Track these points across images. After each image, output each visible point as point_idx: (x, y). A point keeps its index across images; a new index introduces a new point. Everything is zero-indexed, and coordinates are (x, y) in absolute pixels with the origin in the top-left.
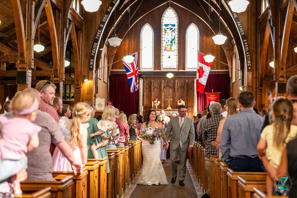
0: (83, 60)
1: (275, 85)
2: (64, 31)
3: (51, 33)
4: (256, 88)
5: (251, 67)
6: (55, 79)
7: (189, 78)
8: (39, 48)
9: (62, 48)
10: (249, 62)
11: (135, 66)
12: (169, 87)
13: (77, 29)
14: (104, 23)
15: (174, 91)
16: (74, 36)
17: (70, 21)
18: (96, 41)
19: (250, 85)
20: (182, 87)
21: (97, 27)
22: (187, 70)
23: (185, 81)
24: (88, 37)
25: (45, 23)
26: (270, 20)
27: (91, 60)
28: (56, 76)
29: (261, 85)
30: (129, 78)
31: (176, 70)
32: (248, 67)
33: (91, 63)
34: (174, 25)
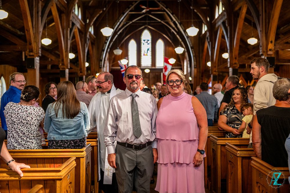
0: (96, 62)
1: (210, 76)
2: (85, 45)
3: (78, 47)
4: (199, 78)
5: (196, 65)
6: (81, 74)
7: (158, 72)
8: (72, 56)
9: (84, 55)
10: (195, 63)
11: (126, 66)
12: (147, 78)
13: (92, 44)
14: (108, 40)
15: (149, 80)
16: (91, 48)
17: (89, 39)
18: (104, 51)
19: (196, 76)
20: (154, 78)
21: (104, 42)
22: (157, 67)
23: (156, 74)
24: (98, 48)
25: (74, 40)
26: (207, 38)
27: (101, 62)
28: (81, 72)
29: (202, 76)
30: (123, 72)
31: (150, 68)
32: (194, 65)
33: (101, 64)
34: (149, 40)
